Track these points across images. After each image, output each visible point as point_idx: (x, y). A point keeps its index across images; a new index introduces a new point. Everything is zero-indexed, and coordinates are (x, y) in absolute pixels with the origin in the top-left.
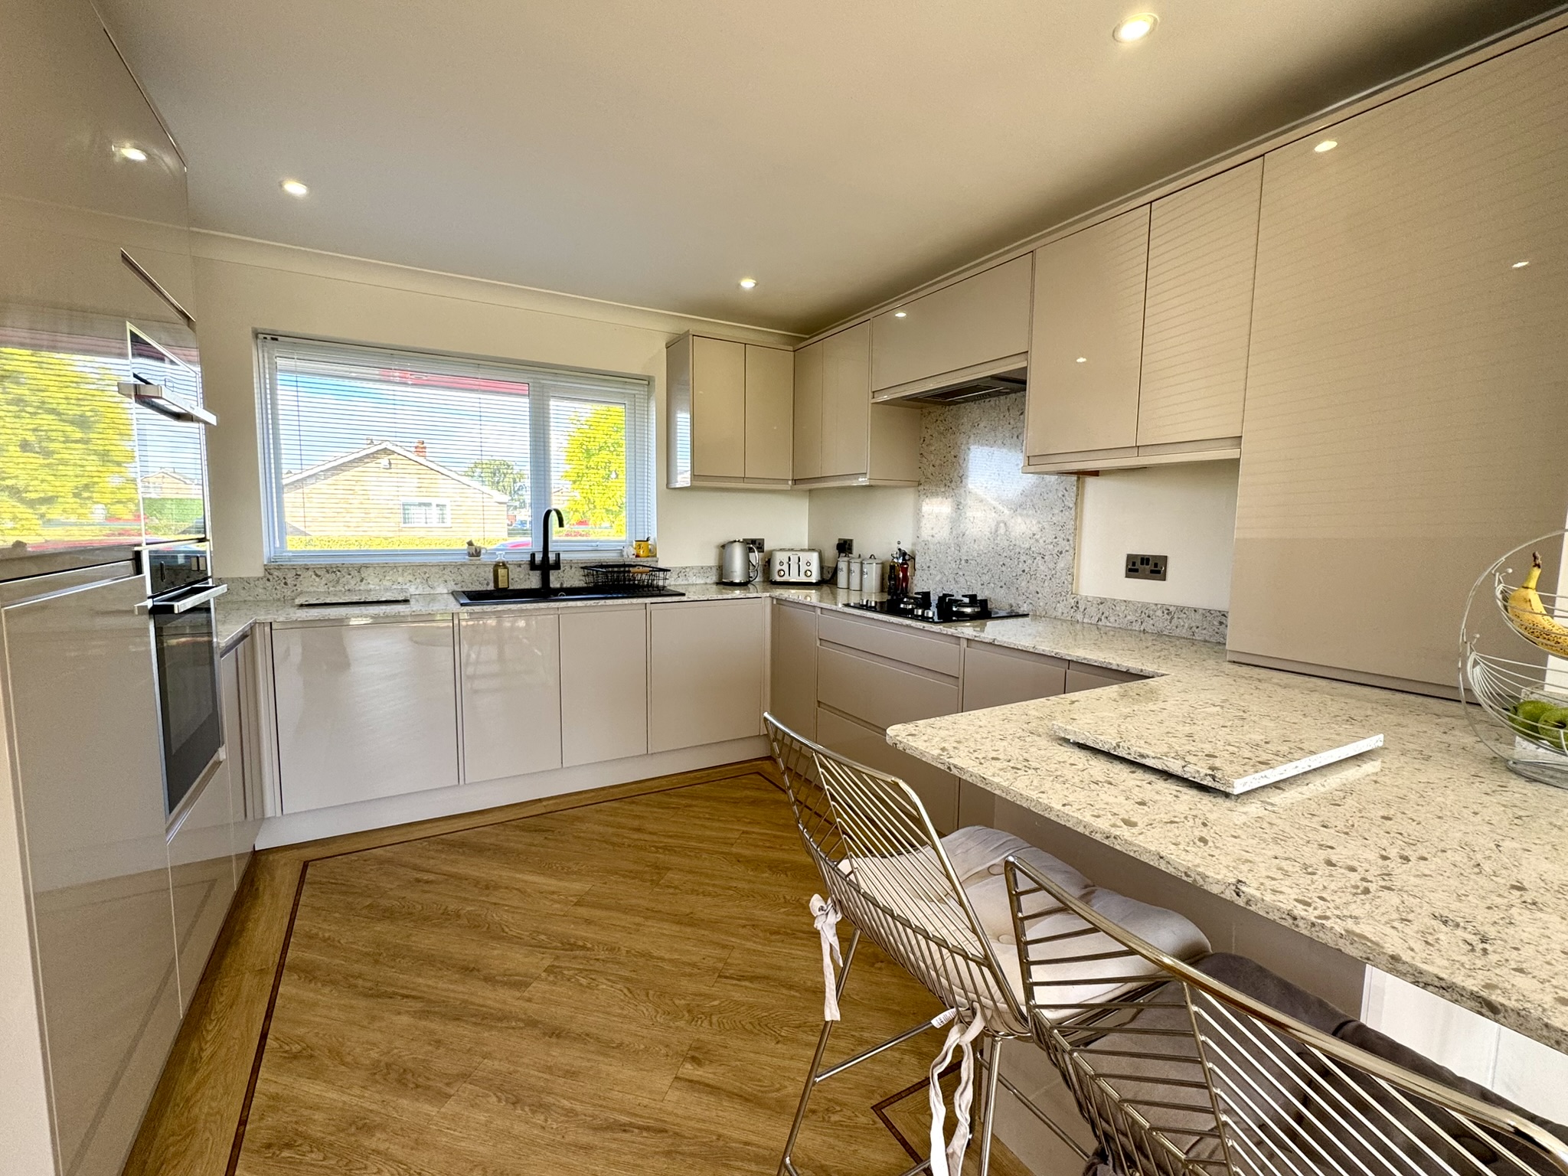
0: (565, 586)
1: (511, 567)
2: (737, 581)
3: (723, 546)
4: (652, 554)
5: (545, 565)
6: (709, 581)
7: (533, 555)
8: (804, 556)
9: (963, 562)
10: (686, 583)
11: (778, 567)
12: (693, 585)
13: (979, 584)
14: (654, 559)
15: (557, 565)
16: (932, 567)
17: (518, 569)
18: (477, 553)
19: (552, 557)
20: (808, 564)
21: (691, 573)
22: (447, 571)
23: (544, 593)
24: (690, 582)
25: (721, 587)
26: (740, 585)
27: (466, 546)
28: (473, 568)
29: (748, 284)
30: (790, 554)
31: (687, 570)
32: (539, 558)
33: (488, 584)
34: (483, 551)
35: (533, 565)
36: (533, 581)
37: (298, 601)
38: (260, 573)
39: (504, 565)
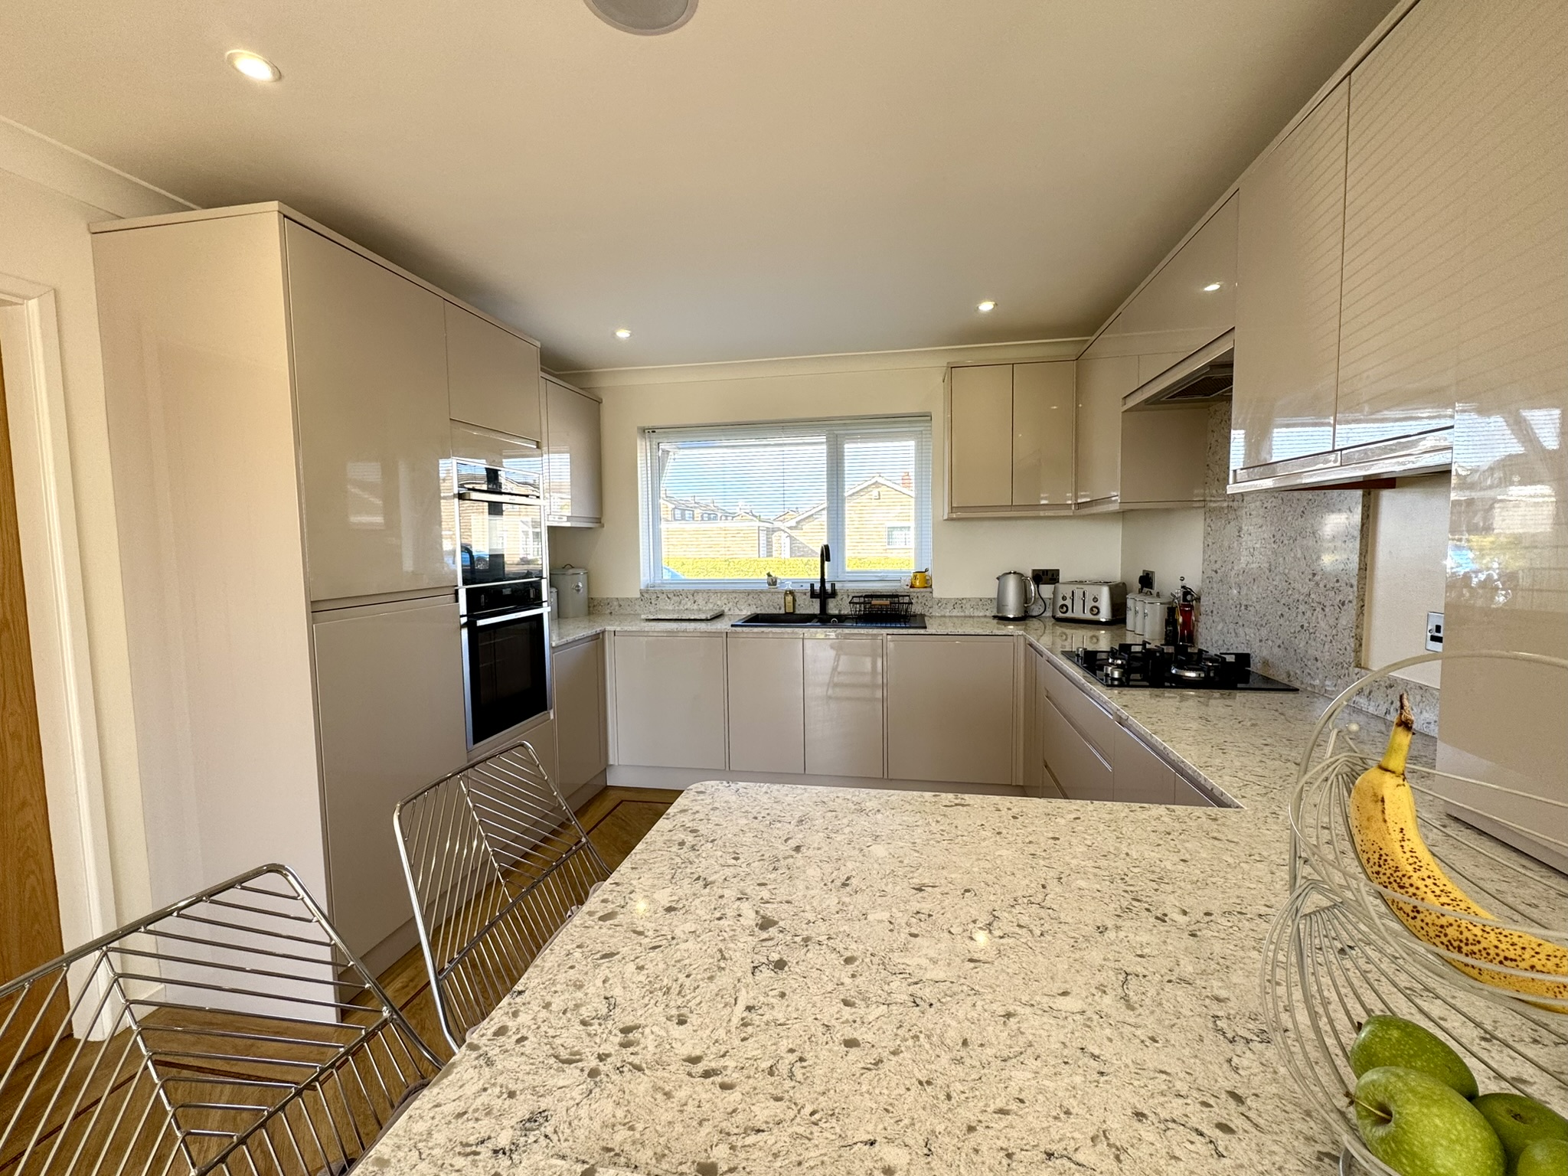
0: (842, 612)
1: (798, 596)
2: (1011, 616)
3: (998, 578)
4: (927, 584)
5: (823, 594)
6: (988, 613)
7: (812, 586)
8: (1090, 591)
9: (1243, 608)
10: (963, 614)
11: (1061, 602)
12: (970, 617)
13: (1258, 641)
14: (929, 590)
15: (834, 594)
16: (1215, 612)
17: (804, 597)
18: (773, 582)
19: (828, 586)
20: (1095, 600)
21: (968, 606)
22: (751, 596)
23: (824, 619)
24: (967, 613)
25: (996, 621)
26: (1014, 619)
27: (766, 577)
28: (770, 595)
29: (986, 306)
30: (1074, 587)
31: (964, 602)
32: (817, 587)
33: (780, 609)
34: (778, 581)
35: (813, 595)
36: (815, 608)
37: (643, 617)
38: (638, 596)
39: (791, 593)
